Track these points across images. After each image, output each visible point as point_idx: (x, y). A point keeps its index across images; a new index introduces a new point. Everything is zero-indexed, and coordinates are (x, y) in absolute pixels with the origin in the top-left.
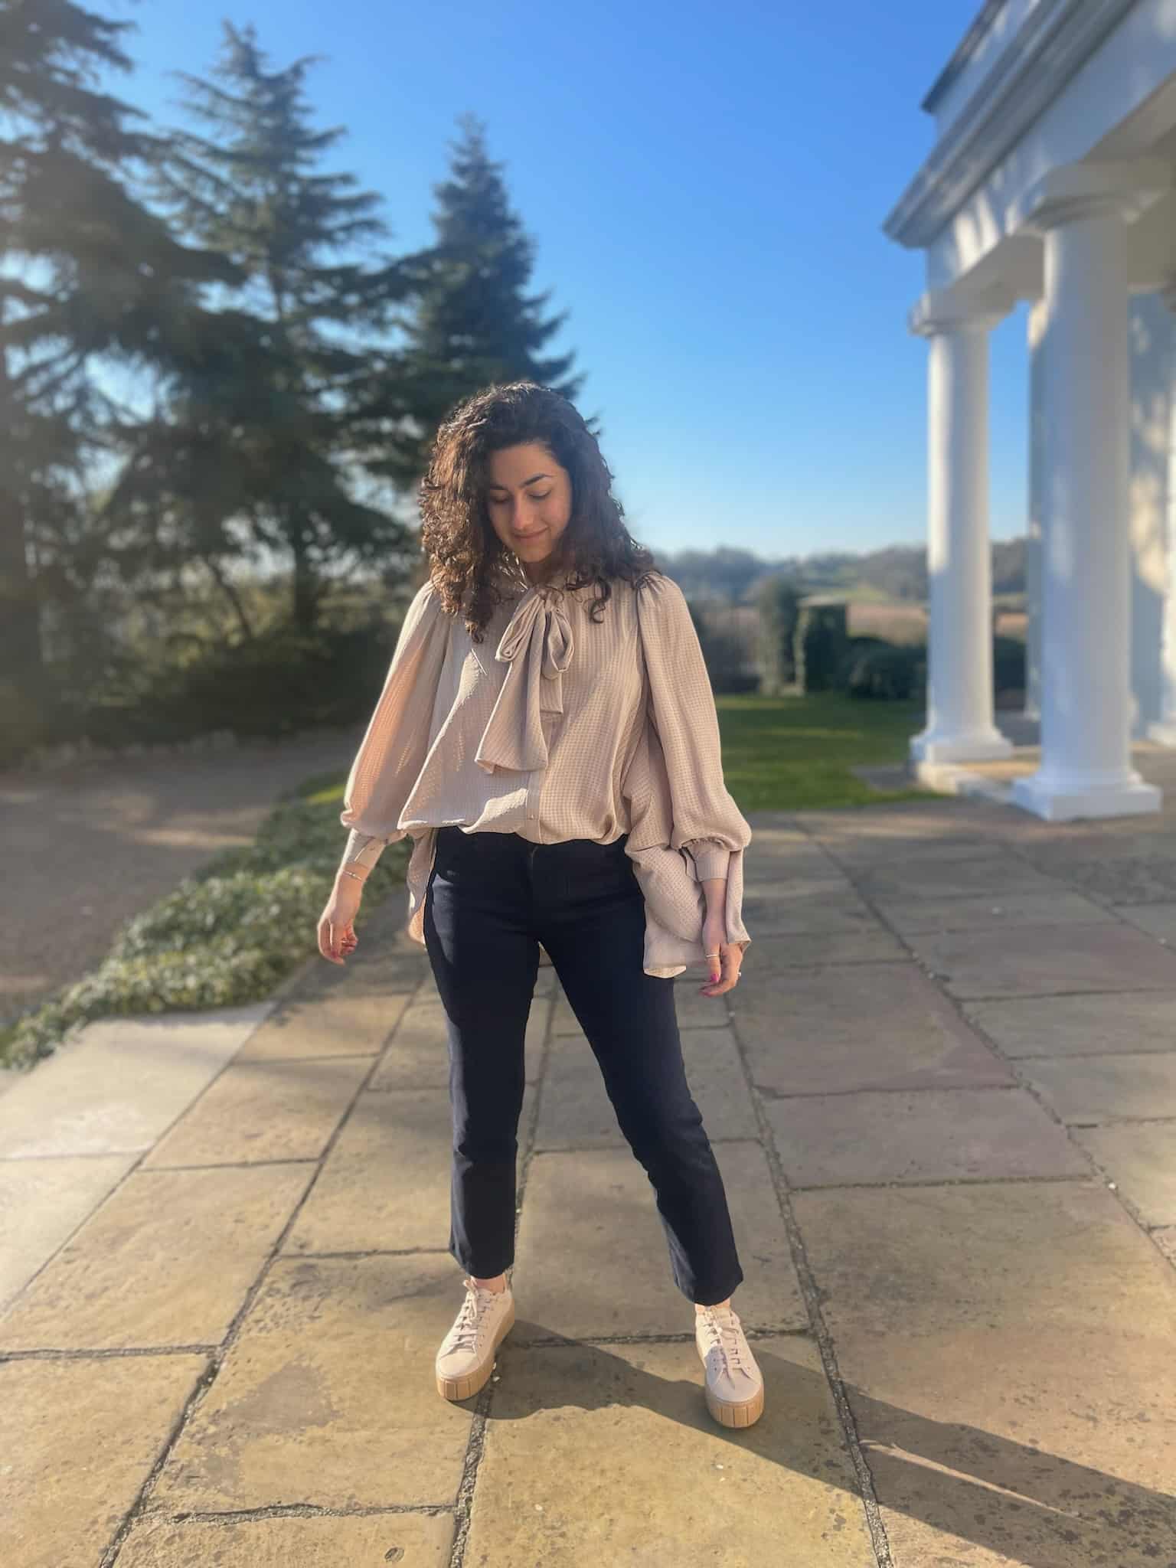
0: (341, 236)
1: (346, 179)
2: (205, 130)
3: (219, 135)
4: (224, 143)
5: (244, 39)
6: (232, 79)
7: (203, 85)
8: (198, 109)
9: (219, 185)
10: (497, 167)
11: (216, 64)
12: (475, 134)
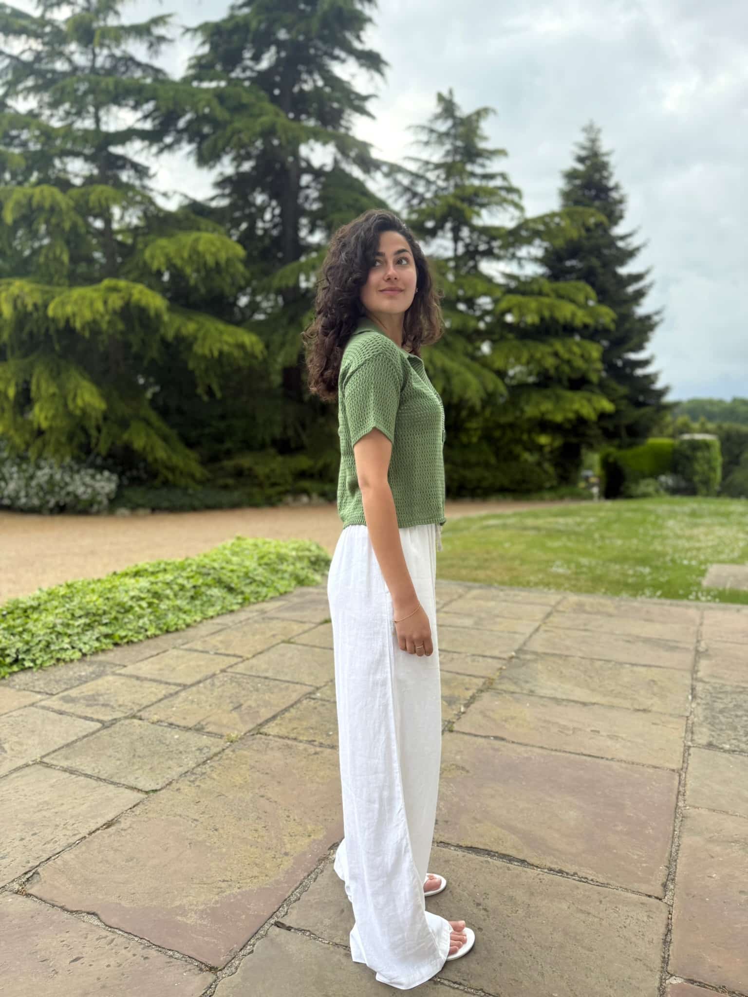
2: (424, 154)
4: (433, 159)
5: (447, 98)
6: (441, 121)
7: (424, 128)
8: (421, 142)
10: (606, 154)
11: (432, 115)
12: (593, 136)
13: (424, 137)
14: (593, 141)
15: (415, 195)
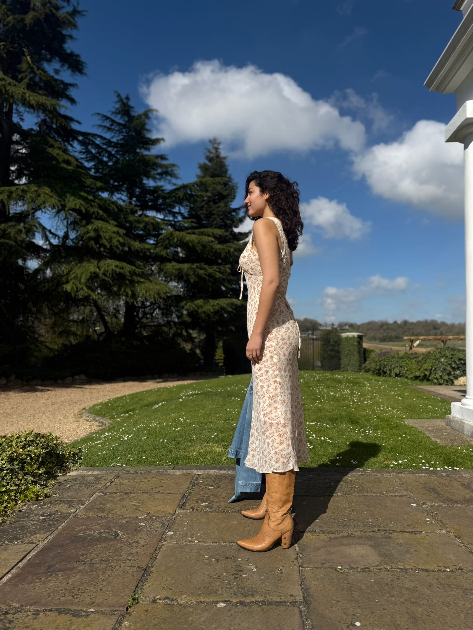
0: (158, 177)
1: (163, 157)
2: (108, 135)
3: (113, 137)
4: (114, 140)
5: (125, 101)
6: (119, 116)
7: (107, 118)
8: (105, 127)
9: (110, 155)
10: (225, 158)
11: (114, 110)
12: (216, 146)
13: (108, 124)
14: (217, 149)
15: (101, 162)
